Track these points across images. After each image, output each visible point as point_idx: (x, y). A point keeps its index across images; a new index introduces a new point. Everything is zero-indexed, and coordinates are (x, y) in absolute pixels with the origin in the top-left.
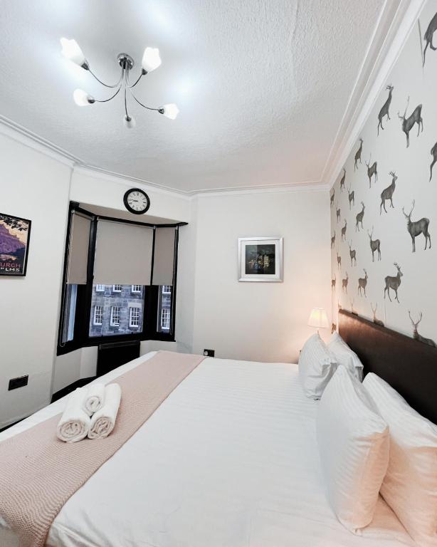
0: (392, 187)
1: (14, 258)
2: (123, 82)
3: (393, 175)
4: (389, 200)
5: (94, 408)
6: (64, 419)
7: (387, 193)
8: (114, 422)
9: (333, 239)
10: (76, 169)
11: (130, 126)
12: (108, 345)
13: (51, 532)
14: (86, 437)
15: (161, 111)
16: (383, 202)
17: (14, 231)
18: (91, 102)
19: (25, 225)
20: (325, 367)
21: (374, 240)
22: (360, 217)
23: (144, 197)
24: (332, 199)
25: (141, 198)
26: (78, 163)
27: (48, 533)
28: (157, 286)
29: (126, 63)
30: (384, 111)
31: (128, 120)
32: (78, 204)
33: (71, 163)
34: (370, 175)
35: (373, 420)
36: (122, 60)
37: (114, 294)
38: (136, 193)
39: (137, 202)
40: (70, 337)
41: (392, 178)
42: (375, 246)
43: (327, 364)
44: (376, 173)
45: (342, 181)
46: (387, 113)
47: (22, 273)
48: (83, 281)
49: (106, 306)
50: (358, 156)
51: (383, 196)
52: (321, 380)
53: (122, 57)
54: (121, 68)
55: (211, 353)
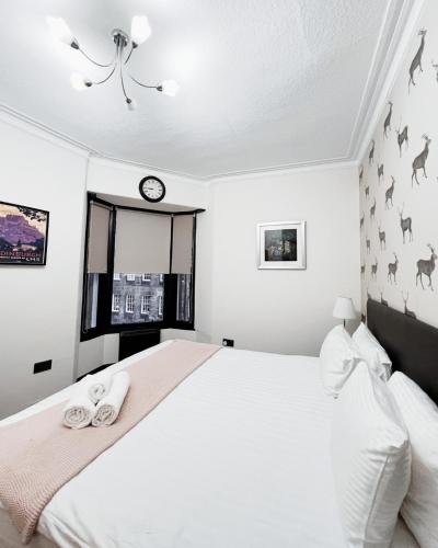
0: (425, 153)
1: (34, 249)
2: (118, 60)
3: (426, 138)
4: (422, 169)
5: (98, 396)
6: (69, 406)
7: (420, 162)
8: (117, 411)
9: (362, 221)
10: (92, 159)
11: (131, 109)
12: (128, 333)
13: (41, 521)
14: (90, 425)
15: (160, 89)
16: (415, 172)
17: (33, 223)
18: (89, 85)
19: (43, 216)
20: (346, 363)
21: (404, 218)
22: (389, 193)
23: (159, 184)
24: (361, 176)
25: (156, 185)
26: (93, 153)
27: (38, 520)
28: (176, 275)
29: (120, 40)
30: (416, 62)
31: (128, 101)
32: (95, 194)
33: (86, 154)
34: (400, 143)
35: (389, 431)
36: (116, 37)
37: (144, 283)
38: (151, 181)
39: (153, 191)
40: (93, 325)
41: (425, 141)
42: (406, 225)
43: (349, 359)
44: (406, 138)
45: (371, 155)
46: (419, 63)
47: (42, 263)
48: (104, 270)
49: (137, 295)
50: (387, 123)
51: (414, 165)
52: (343, 376)
53: (116, 34)
54: (115, 45)
55: (230, 343)
